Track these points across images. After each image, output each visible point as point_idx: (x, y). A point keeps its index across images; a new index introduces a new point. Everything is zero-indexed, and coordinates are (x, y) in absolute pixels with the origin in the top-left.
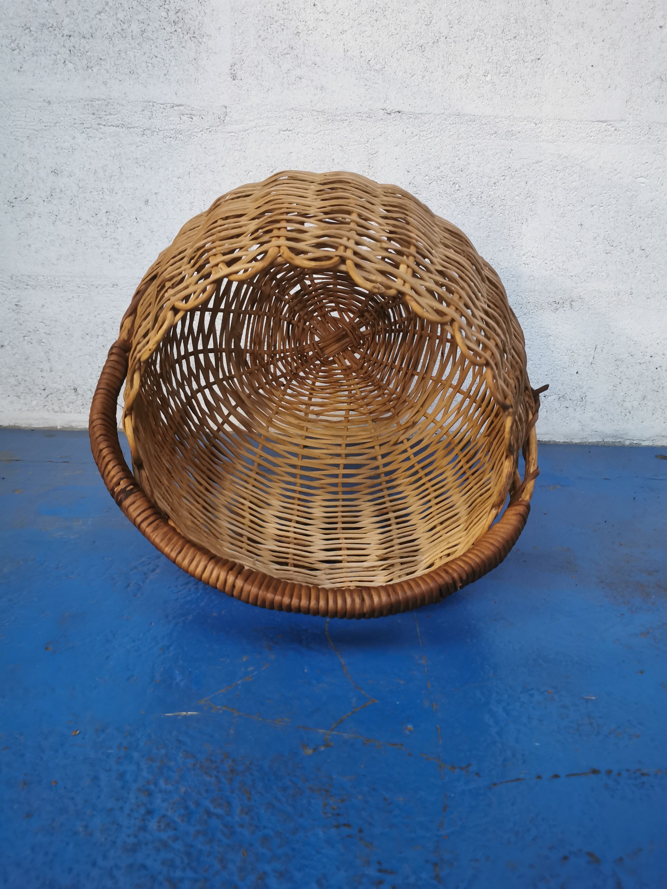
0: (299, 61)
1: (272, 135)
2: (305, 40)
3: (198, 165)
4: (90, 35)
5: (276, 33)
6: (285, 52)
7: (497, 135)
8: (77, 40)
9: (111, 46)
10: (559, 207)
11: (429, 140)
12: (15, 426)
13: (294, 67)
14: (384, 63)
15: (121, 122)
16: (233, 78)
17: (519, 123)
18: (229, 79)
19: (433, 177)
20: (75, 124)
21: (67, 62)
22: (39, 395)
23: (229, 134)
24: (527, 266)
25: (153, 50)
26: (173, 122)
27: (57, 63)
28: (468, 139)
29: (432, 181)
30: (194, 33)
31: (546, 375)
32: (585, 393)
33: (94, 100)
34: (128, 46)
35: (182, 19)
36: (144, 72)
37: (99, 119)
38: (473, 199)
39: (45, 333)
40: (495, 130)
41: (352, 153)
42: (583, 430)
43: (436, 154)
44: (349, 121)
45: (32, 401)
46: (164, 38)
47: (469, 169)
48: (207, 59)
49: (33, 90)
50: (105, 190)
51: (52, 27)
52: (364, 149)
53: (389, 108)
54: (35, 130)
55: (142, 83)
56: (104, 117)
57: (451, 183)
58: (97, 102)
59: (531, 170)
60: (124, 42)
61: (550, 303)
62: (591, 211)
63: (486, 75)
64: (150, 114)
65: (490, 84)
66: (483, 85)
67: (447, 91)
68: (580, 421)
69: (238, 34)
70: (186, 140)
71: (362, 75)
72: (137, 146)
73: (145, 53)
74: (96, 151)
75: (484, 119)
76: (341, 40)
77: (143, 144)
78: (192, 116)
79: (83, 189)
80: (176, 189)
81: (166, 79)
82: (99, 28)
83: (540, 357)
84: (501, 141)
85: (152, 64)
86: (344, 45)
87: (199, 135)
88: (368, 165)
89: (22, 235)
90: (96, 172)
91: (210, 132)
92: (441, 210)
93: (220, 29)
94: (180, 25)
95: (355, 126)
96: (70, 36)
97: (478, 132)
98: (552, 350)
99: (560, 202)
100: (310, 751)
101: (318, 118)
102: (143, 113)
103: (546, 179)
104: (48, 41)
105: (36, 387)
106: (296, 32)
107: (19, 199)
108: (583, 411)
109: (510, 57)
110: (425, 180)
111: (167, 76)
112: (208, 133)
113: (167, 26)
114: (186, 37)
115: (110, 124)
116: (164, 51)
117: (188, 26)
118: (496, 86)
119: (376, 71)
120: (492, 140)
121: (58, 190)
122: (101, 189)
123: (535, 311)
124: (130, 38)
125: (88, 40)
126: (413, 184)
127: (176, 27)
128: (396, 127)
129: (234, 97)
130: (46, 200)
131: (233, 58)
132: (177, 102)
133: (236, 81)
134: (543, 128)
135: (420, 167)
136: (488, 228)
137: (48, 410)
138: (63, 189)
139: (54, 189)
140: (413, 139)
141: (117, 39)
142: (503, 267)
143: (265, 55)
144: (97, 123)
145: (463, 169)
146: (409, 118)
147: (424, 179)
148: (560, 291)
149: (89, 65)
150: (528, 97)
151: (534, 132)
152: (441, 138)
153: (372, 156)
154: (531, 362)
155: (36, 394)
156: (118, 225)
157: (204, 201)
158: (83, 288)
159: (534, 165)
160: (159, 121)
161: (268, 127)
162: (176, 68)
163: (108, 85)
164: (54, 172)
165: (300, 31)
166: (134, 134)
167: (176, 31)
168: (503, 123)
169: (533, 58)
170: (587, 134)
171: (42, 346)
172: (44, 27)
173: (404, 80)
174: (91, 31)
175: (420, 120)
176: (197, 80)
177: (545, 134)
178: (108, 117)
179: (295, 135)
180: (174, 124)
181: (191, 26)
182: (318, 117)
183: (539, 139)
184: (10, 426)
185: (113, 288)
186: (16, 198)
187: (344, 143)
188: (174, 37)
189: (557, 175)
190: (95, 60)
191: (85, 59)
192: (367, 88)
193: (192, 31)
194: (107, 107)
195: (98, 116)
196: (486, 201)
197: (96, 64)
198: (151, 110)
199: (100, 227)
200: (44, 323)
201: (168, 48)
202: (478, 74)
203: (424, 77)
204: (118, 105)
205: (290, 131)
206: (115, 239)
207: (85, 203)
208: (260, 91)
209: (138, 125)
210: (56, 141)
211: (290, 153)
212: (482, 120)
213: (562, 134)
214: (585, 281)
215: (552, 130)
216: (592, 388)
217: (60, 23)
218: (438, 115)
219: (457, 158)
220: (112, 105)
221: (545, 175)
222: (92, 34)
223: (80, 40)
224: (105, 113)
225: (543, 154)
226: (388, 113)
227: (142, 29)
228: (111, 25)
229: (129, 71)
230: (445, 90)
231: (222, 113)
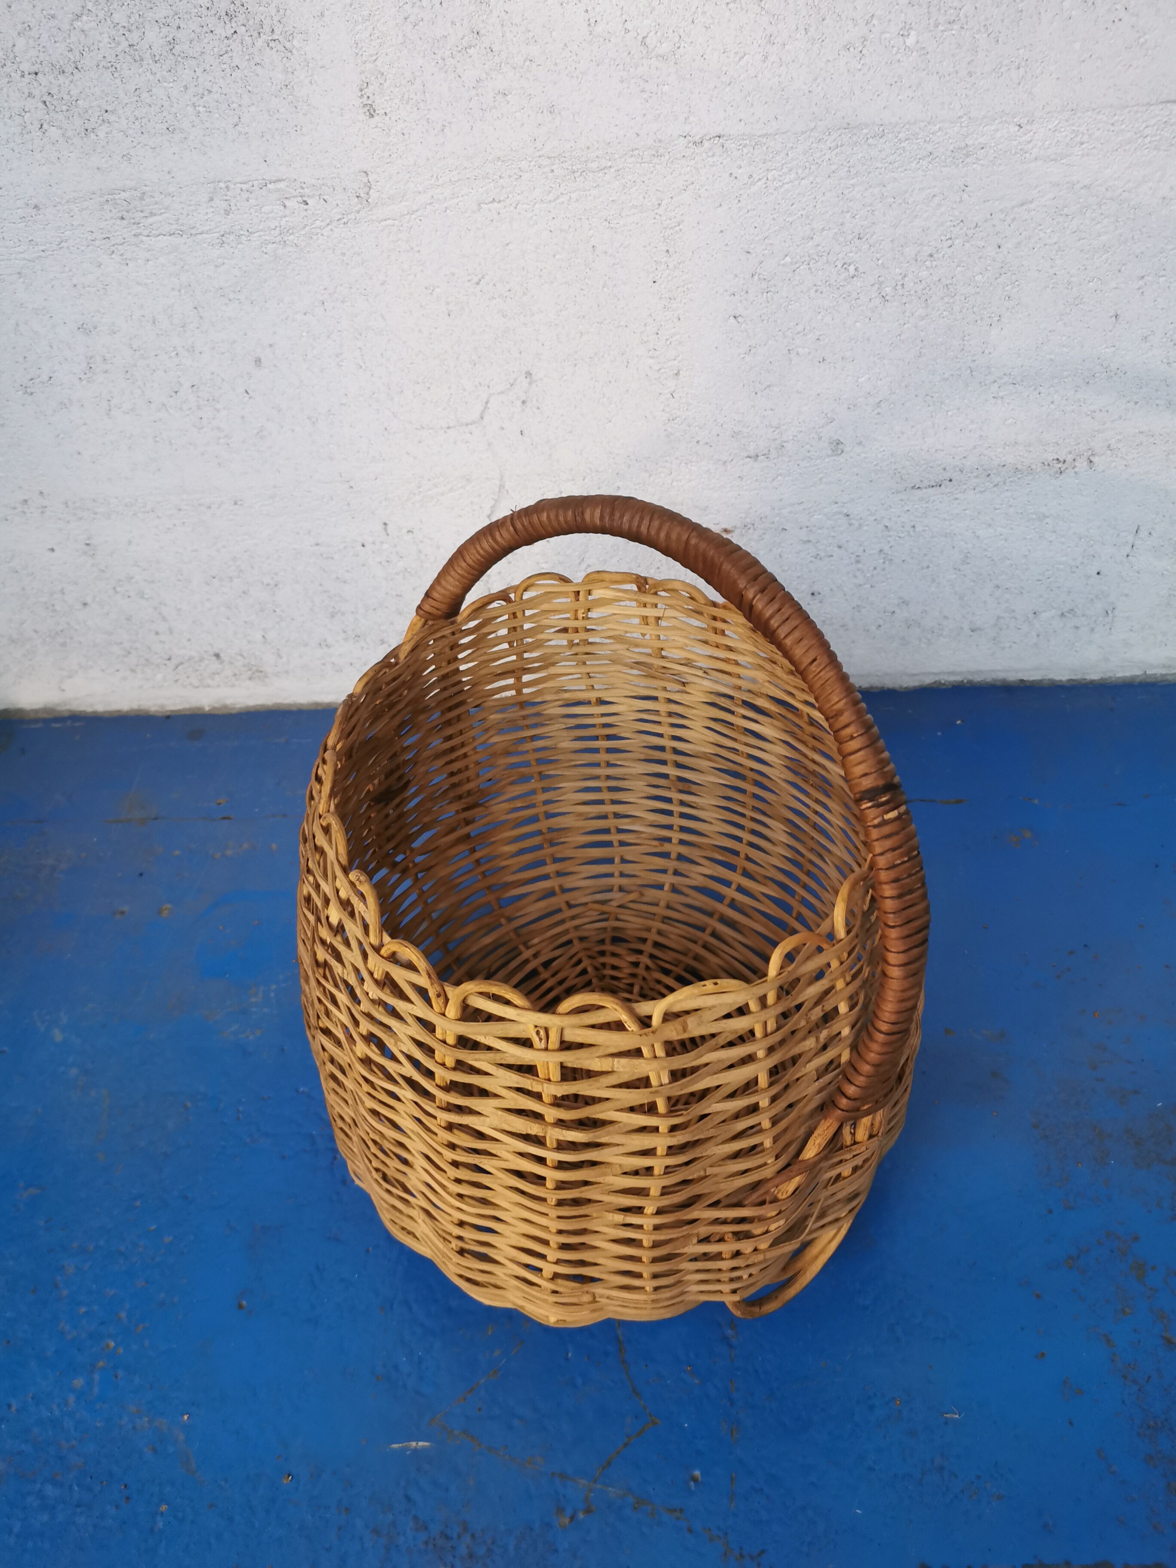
0: (497, 59)
1: (467, 215)
3: (336, 287)
4: (73, 65)
5: (438, 5)
6: (465, 43)
7: (933, 159)
8: (51, 78)
9: (118, 81)
10: (1069, 286)
11: (786, 186)
12: (140, 710)
13: (487, 74)
14: (677, 39)
15: (175, 227)
16: (368, 114)
17: (981, 128)
18: (362, 117)
19: (801, 258)
20: (93, 240)
21: (45, 126)
22: (162, 667)
23: (383, 223)
25: (201, 80)
26: (271, 215)
27: (27, 130)
28: (871, 175)
29: (797, 265)
30: (273, 31)
31: (1038, 580)
32: (1113, 603)
33: (116, 192)
34: (151, 77)
35: (243, 6)
36: (194, 126)
37: (135, 227)
38: (886, 289)
39: (146, 581)
40: (929, 149)
41: (630, 231)
42: (1106, 660)
43: (804, 212)
44: (616, 168)
45: (155, 675)
46: (216, 49)
47: (874, 233)
48: (311, 83)
50: (180, 349)
52: (654, 221)
53: (698, 131)
54: (27, 260)
55: (195, 148)
56: (143, 221)
57: (839, 264)
58: (123, 195)
59: (1009, 221)
60: (141, 70)
61: (1046, 464)
62: (1140, 288)
63: (906, 34)
64: (224, 205)
65: (915, 52)
66: (899, 56)
67: (818, 81)
68: (1101, 647)
69: (360, 19)
70: (304, 244)
71: (632, 70)
72: (217, 266)
73: (186, 88)
74: (146, 284)
75: (904, 129)
77: (226, 261)
78: (305, 199)
79: (142, 352)
80: (304, 334)
81: (240, 133)
82: (86, 49)
83: (1027, 553)
84: (943, 169)
85: (205, 107)
87: (326, 232)
88: (665, 249)
89: (63, 438)
90: (154, 320)
91: (345, 223)
92: (820, 317)
93: (322, 15)
94: (241, 18)
95: (630, 177)
96: (36, 74)
97: (892, 158)
98: (1051, 539)
99: (1071, 276)
100: (567, 1521)
101: (552, 171)
102: (211, 203)
103: (1042, 235)
105: (156, 657)
107: (37, 381)
108: (1108, 632)
110: (783, 265)
111: (239, 128)
112: (342, 226)
113: (215, 25)
114: (259, 43)
115: (157, 233)
116: (223, 77)
117: (258, 19)
118: (928, 56)
119: (661, 59)
120: (923, 171)
121: (98, 358)
122: (172, 349)
123: (1016, 479)
124: (151, 62)
125: (71, 78)
126: (759, 274)
127: (234, 25)
128: (714, 168)
129: (378, 152)
130: (83, 377)
131: (362, 72)
132: (271, 175)
133: (376, 118)
134: (1035, 133)
135: (771, 242)
136: (918, 341)
137: (184, 687)
138: (107, 356)
139: (91, 358)
140: (754, 189)
141: (125, 66)
143: (424, 57)
144: (133, 232)
145: (861, 236)
146: (741, 147)
147: (782, 262)
148: (1067, 440)
149: (89, 126)
150: (1002, 70)
151: (1015, 143)
152: (811, 179)
153: (671, 231)
154: (1008, 562)
155: (158, 666)
156: (218, 406)
157: (360, 348)
158: (186, 510)
159: (1016, 209)
160: (245, 216)
161: (456, 201)
162: (253, 109)
163: (133, 161)
164: (83, 328)
166: (205, 245)
167: (235, 32)
168: (946, 133)
170: (1136, 133)
171: (147, 599)
173: (724, 69)
174: (72, 58)
176: (299, 127)
177: (1040, 144)
178: (151, 220)
179: (512, 208)
180: (274, 219)
181: (263, 18)
182: (553, 167)
183: (1028, 155)
184: (132, 710)
185: (236, 507)
186: (32, 380)
187: (612, 212)
188: (235, 46)
189: (1066, 225)
190: (97, 114)
191: (76, 115)
192: (645, 96)
193: (267, 29)
194: (144, 203)
195: (132, 221)
196: (912, 292)
197: (100, 122)
198: (225, 198)
199: (188, 412)
200: (138, 566)
201: (228, 71)
202: (887, 35)
203: (766, 58)
204: (162, 196)
205: (499, 202)
206: (219, 429)
207: (152, 374)
208: (427, 131)
209: (208, 228)
210: (71, 273)
211: (507, 245)
212: (899, 133)
213: (1078, 139)
214: (1120, 418)
215: (1057, 133)
216: (1127, 595)
217: (10, 50)
218: (803, 133)
219: (848, 215)
220: (153, 197)
221: (1039, 228)
222: (75, 62)
223: (56, 78)
224: (143, 215)
225: (1037, 186)
226: (695, 143)
227: (168, 39)
228: (106, 40)
229: (165, 128)
230: (815, 79)
231: (362, 186)
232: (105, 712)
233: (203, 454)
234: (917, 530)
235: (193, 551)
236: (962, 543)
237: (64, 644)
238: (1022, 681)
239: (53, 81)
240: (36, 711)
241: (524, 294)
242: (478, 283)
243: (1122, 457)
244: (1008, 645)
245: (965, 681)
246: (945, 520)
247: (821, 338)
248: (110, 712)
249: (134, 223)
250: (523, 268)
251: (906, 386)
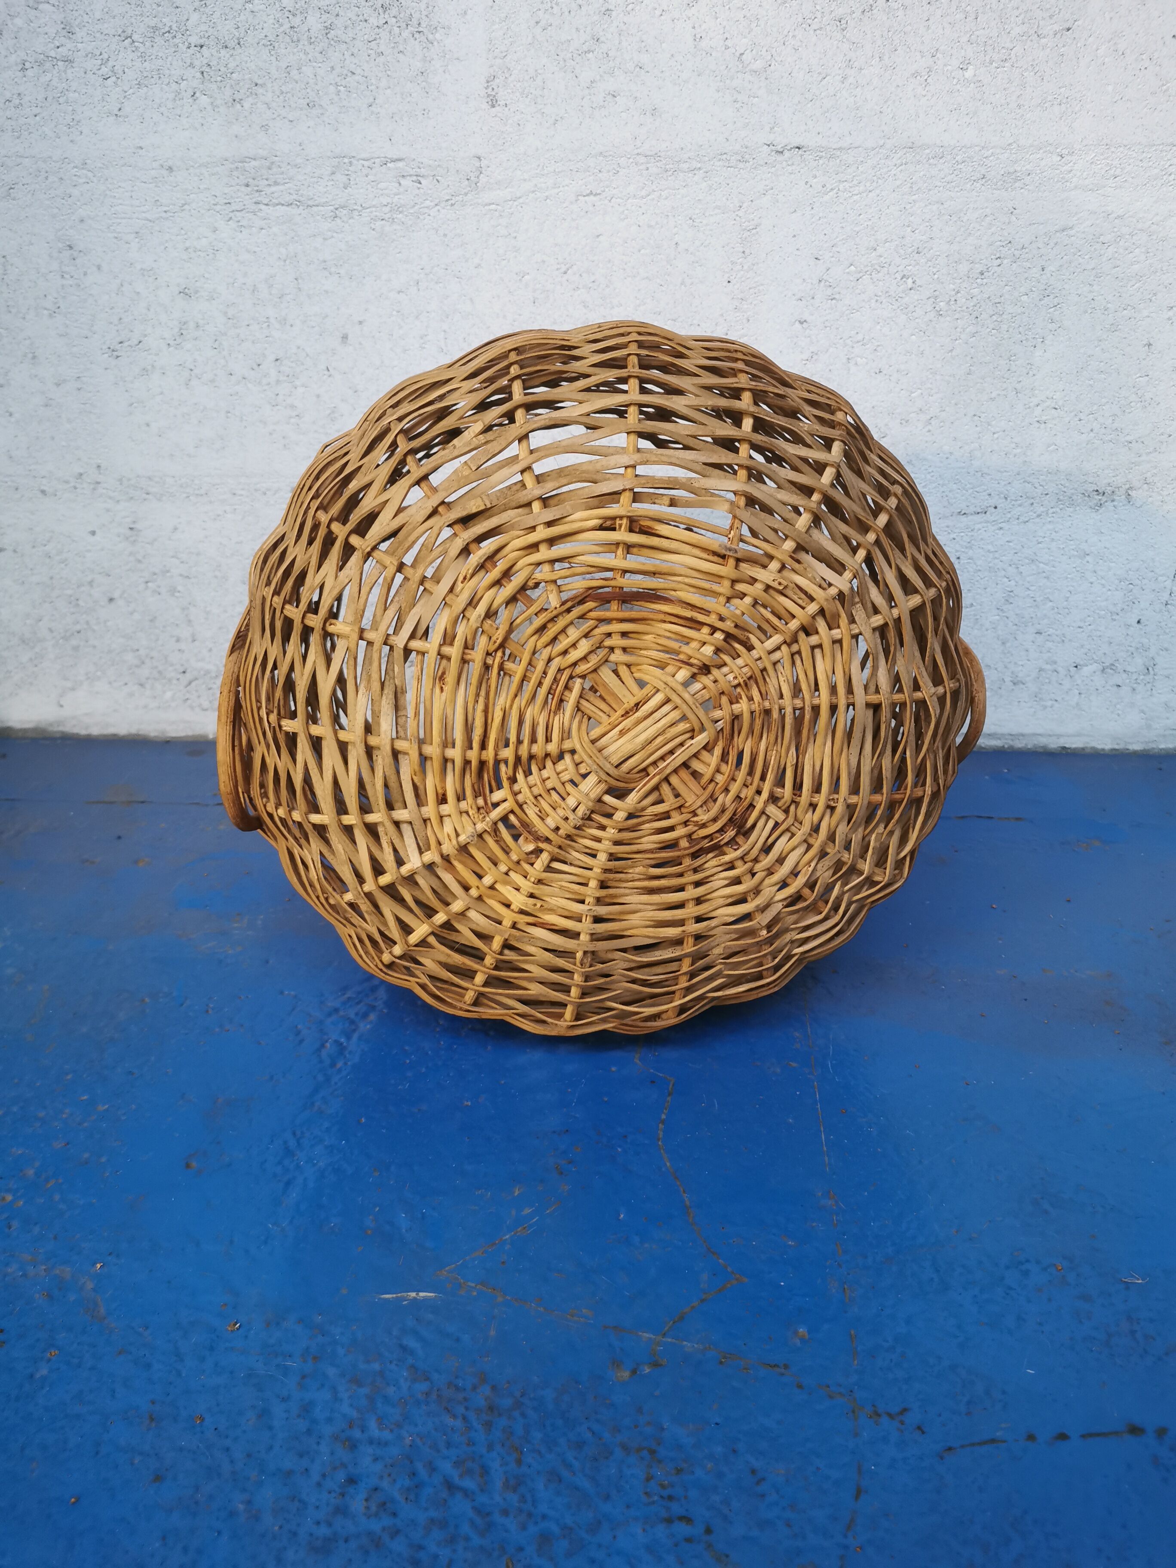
0: (611, 64)
1: (565, 205)
2: (622, 24)
3: (433, 268)
4: (236, 41)
5: (567, 13)
6: (585, 48)
7: (986, 182)
8: (214, 52)
9: (273, 58)
10: (1106, 312)
11: (855, 197)
12: (138, 735)
13: (601, 76)
14: (769, 57)
15: (295, 197)
16: (490, 103)
17: (1028, 156)
18: (485, 106)
19: (864, 267)
20: (215, 205)
21: (197, 95)
22: (175, 682)
23: (487, 207)
24: (1043, 425)
25: (347, 62)
26: (386, 192)
27: (180, 96)
28: (931, 192)
29: (861, 274)
30: (419, 24)
31: (1080, 627)
32: (1153, 658)
33: (247, 160)
34: (303, 57)
36: (332, 103)
37: (257, 194)
38: (941, 304)
39: (181, 575)
40: (983, 171)
41: (711, 230)
42: (1149, 727)
43: (870, 223)
44: (705, 170)
45: (164, 692)
46: (366, 37)
47: (932, 248)
48: (444, 72)
49: (141, 148)
50: (272, 320)
51: (169, 32)
52: (734, 222)
53: (781, 141)
54: (148, 220)
55: (329, 124)
56: (266, 189)
57: (899, 276)
58: (254, 163)
59: (1052, 244)
60: (296, 50)
61: (1087, 495)
62: (1169, 319)
63: (965, 67)
64: (345, 179)
65: (972, 84)
66: (958, 87)
67: (889, 103)
68: (1143, 712)
69: (497, 20)
70: (410, 223)
71: (728, 82)
72: (325, 239)
73: (333, 68)
74: (255, 252)
75: (961, 152)
76: (689, 18)
77: (335, 234)
78: (420, 178)
79: (235, 321)
80: (394, 313)
81: (372, 112)
82: (252, 28)
83: (1068, 595)
84: (995, 191)
85: (345, 87)
86: (694, 28)
87: (433, 212)
88: (742, 250)
89: (135, 407)
90: (255, 289)
91: (452, 205)
92: (878, 327)
93: (465, 13)
94: (394, 11)
95: (716, 179)
96: (202, 46)
97: (949, 178)
98: (1091, 580)
99: (1108, 302)
100: (626, 1374)
101: (647, 169)
102: (333, 177)
103: (1081, 260)
104: (164, 58)
105: (171, 669)
106: (603, 9)
107: (126, 344)
108: (1149, 693)
109: (1012, 29)
110: (848, 273)
111: (373, 108)
112: (449, 207)
113: (370, 16)
114: (406, 34)
115: (276, 201)
116: (367, 62)
117: (408, 12)
118: (984, 88)
119: (754, 74)
120: (977, 192)
121: (192, 325)
122: (265, 320)
123: (1058, 510)
124: (306, 43)
125: (232, 52)
126: (826, 281)
127: (386, 16)
128: (793, 176)
129: (493, 139)
130: (172, 343)
131: (491, 66)
132: (393, 154)
133: (497, 108)
134: (1074, 164)
135: (838, 250)
136: (968, 358)
137: (192, 708)
138: (201, 322)
139: (185, 323)
140: (826, 198)
141: (282, 46)
142: (998, 429)
143: (548, 57)
144: (254, 200)
145: (920, 250)
146: (817, 158)
147: (847, 271)
148: (1106, 472)
149: (237, 96)
150: (1046, 105)
151: (1057, 171)
152: (878, 192)
153: (749, 233)
154: (1051, 604)
155: (170, 680)
156: (298, 383)
157: (445, 331)
158: (242, 495)
159: (1058, 234)
160: (361, 191)
161: (556, 191)
162: (388, 91)
163: (270, 131)
164: (185, 293)
165: (610, 7)
166: (318, 218)
167: (386, 22)
168: (998, 158)
169: (1056, 27)
170: (1162, 170)
171: (177, 597)
172: (157, 33)
173: (808, 86)
174: (237, 34)
175: (838, 161)
176: (427, 111)
177: (1079, 174)
178: (273, 189)
179: (606, 202)
180: (388, 195)
181: (413, 12)
182: (648, 165)
183: (1068, 184)
184: (130, 735)
186: (121, 343)
187: (697, 211)
188: (384, 34)
189: (1102, 252)
190: (247, 86)
191: (228, 85)
192: (738, 106)
193: (415, 22)
194: (270, 172)
195: (256, 188)
196: (964, 308)
197: (248, 93)
198: (347, 173)
199: (266, 387)
200: (178, 558)
201: (373, 56)
202: (949, 68)
203: (845, 78)
204: (289, 167)
205: (596, 195)
206: (293, 407)
207: (239, 345)
208: (541, 124)
209: (324, 200)
210: (186, 236)
211: (598, 236)
212: (957, 155)
213: (1112, 172)
214: (1155, 450)
215: (1093, 166)
216: (1167, 650)
217: (183, 24)
218: (873, 149)
219: (909, 229)
220: (279, 167)
221: (1079, 254)
222: (238, 39)
223: (218, 52)
224: (267, 183)
225: (1076, 213)
226: (777, 152)
227: (326, 24)
228: (272, 21)
229: (306, 103)
230: (886, 102)
231: (474, 170)
232: (101, 735)
233: (271, 434)
234: (962, 562)
235: (237, 543)
236: (1006, 580)
237: (76, 648)
238: (1064, 748)
239: (215, 54)
240: (25, 730)
241: (607, 286)
242: (565, 273)
243: (1158, 492)
244: (1049, 703)
245: (1006, 746)
246: (989, 551)
247: (879, 349)
248: (105, 736)
249: (257, 191)
250: (609, 261)
251: (956, 404)
